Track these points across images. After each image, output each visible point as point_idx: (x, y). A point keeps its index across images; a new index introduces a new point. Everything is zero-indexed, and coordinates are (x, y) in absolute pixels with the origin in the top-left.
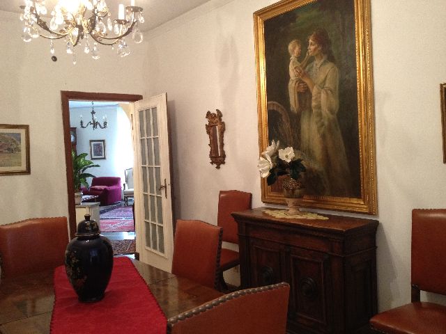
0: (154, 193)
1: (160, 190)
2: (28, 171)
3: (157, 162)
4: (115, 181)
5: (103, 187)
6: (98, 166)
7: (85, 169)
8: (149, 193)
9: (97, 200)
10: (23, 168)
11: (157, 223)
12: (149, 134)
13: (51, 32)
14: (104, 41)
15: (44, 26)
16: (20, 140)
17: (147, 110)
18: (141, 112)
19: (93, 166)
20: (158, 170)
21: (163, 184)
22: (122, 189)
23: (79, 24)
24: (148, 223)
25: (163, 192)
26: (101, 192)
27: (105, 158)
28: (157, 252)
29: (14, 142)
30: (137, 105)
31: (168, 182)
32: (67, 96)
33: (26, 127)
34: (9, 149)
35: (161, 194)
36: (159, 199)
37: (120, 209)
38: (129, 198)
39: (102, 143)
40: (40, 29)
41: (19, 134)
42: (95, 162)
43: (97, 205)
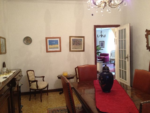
0: (123, 59)
1: (126, 58)
2: (84, 51)
3: (125, 48)
4: (107, 55)
5: (103, 57)
6: (102, 49)
7: (98, 50)
8: (121, 59)
9: (102, 61)
10: (83, 49)
11: (124, 70)
12: (122, 38)
13: (97, 6)
14: (113, 7)
15: (95, 4)
16: (82, 41)
17: (122, 30)
18: (119, 31)
19: (101, 50)
20: (125, 51)
21: (127, 56)
22: (110, 58)
23: (105, 2)
24: (121, 70)
25: (127, 59)
26: (103, 58)
27: (104, 47)
28: (124, 80)
29: (80, 41)
30: (118, 28)
31: (129, 55)
32: (96, 27)
33: (84, 37)
34: (79, 44)
35: (126, 60)
36: (125, 62)
37: (109, 64)
38: (112, 61)
39: (103, 42)
40: (94, 5)
41: (82, 39)
42: (102, 48)
43: (102, 62)
